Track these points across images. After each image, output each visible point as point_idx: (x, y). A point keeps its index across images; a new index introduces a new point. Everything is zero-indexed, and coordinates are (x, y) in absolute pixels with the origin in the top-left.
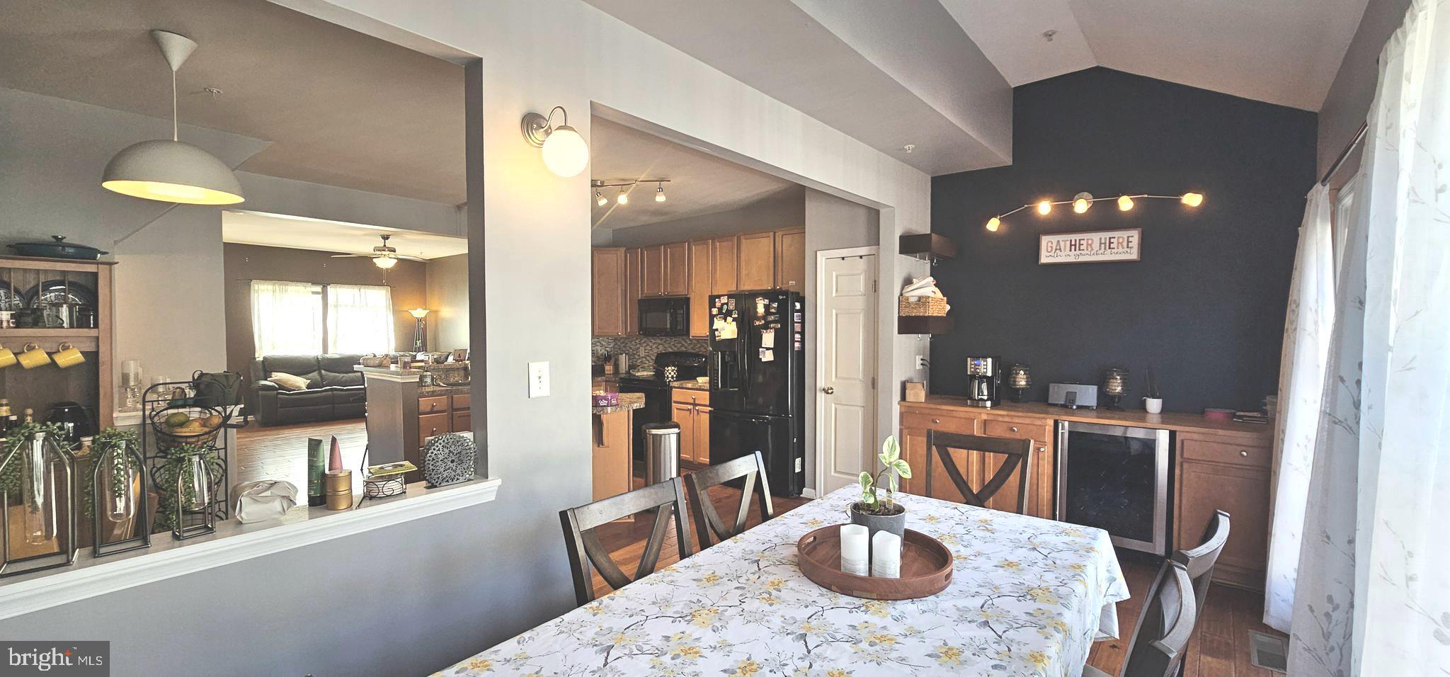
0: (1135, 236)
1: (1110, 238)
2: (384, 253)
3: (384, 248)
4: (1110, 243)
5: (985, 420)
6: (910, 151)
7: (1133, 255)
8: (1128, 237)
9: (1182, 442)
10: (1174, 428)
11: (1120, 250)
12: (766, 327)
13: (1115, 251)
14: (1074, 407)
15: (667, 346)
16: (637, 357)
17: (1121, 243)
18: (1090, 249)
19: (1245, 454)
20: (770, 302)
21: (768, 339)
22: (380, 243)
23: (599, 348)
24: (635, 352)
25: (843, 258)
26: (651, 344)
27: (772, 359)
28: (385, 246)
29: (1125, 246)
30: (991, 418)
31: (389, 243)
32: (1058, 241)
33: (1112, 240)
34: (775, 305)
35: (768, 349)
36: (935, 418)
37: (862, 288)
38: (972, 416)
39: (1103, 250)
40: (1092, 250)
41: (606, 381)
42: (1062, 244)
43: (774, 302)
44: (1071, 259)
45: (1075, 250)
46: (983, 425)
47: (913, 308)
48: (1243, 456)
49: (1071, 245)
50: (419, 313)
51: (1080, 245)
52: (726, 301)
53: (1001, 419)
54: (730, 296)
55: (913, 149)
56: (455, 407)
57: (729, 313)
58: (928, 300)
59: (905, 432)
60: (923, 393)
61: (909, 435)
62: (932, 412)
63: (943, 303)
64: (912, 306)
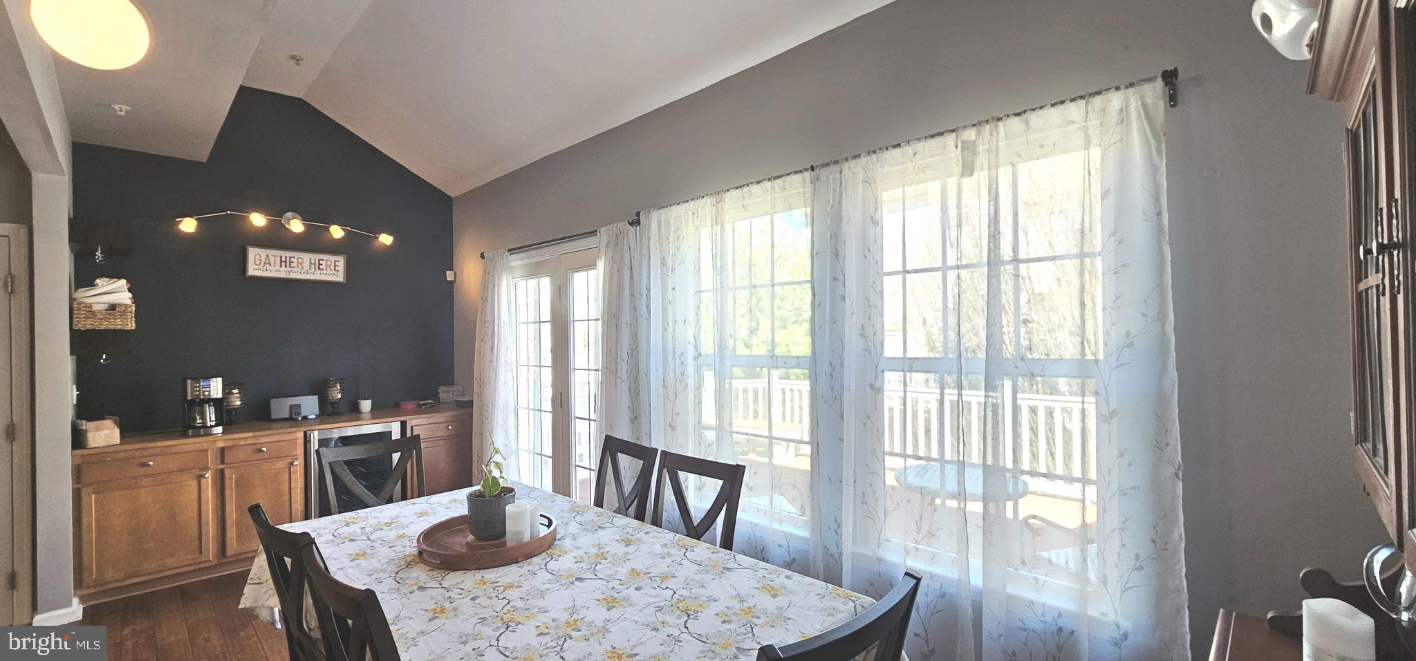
0: (341, 261)
1: (319, 260)
4: (320, 264)
5: (223, 450)
6: (123, 114)
7: (340, 277)
8: (335, 261)
9: (412, 427)
10: (403, 418)
11: (329, 272)
13: (324, 272)
14: (300, 419)
17: (329, 266)
18: (300, 266)
19: (450, 427)
29: (333, 269)
30: (230, 443)
32: (267, 255)
33: (321, 262)
36: (143, 460)
38: (205, 446)
39: (313, 270)
40: (303, 268)
42: (272, 259)
44: (282, 275)
45: (286, 267)
46: (219, 455)
47: (101, 319)
48: (448, 428)
49: (281, 261)
51: (291, 262)
53: (242, 442)
55: (127, 112)
58: (129, 310)
59: (85, 491)
60: (117, 431)
61: (94, 493)
62: (138, 454)
63: (131, 313)
64: (100, 316)
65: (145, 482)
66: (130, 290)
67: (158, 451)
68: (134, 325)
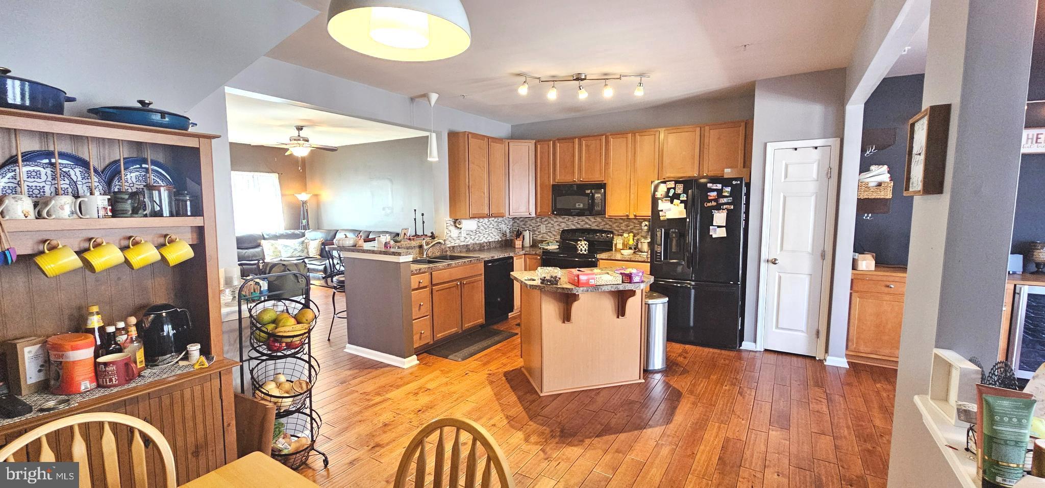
2: (299, 142)
3: (298, 138)
6: (906, 52)
12: (718, 207)
15: (570, 223)
16: (537, 233)
20: (722, 187)
21: (720, 218)
22: (295, 133)
23: (503, 226)
24: (535, 229)
25: (796, 149)
26: (552, 222)
27: (726, 236)
28: (299, 136)
31: (303, 133)
34: (729, 189)
35: (719, 227)
36: (888, 283)
37: (815, 176)
41: (525, 254)
43: (727, 186)
47: (873, 192)
50: (303, 197)
52: (673, 186)
54: (677, 182)
55: (908, 51)
56: (434, 282)
57: (676, 196)
58: (890, 185)
59: (854, 294)
60: (874, 262)
61: (859, 297)
62: (884, 279)
63: (890, 187)
64: (872, 190)
65: (887, 297)
66: (889, 172)
67: (897, 279)
68: (891, 195)
